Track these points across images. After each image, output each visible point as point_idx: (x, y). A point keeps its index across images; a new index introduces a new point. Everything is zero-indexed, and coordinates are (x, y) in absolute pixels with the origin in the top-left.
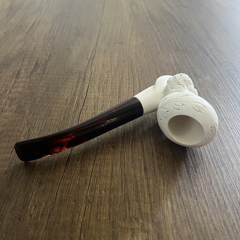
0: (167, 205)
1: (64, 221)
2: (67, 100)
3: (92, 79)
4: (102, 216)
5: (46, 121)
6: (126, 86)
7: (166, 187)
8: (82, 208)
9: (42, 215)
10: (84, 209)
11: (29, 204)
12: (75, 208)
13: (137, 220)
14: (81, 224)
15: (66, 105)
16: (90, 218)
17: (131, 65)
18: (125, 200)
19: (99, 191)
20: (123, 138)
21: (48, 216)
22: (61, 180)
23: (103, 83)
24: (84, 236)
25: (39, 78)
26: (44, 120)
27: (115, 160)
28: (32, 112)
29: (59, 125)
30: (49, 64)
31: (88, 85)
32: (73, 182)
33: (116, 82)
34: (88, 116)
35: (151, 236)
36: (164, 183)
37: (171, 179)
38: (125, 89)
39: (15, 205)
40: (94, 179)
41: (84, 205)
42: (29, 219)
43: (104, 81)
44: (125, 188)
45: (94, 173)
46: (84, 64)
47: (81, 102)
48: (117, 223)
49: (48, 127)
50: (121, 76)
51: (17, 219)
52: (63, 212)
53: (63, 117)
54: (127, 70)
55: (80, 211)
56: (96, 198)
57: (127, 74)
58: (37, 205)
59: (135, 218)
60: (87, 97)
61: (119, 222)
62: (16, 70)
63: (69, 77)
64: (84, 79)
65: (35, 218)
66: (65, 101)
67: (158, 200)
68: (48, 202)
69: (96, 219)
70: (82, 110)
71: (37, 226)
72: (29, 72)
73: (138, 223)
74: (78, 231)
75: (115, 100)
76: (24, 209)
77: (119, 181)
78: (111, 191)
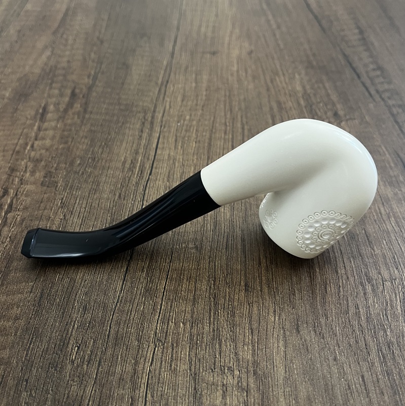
0: (278, 347)
1: (122, 371)
2: (124, 162)
3: (166, 123)
4: (178, 365)
5: (91, 201)
6: (221, 137)
7: (277, 318)
8: (149, 350)
9: (89, 362)
10: (152, 353)
11: (68, 344)
12: (138, 351)
13: (232, 370)
14: (147, 377)
15: (122, 171)
16: (160, 368)
17: (229, 96)
18: (213, 339)
19: (175, 324)
20: (213, 231)
21: (97, 362)
22: (116, 305)
23: (183, 131)
24: (153, 397)
25: (79, 122)
26: (88, 200)
27: (200, 270)
28: (69, 185)
29: (113, 208)
30: (94, 94)
31: (158, 135)
32: (135, 307)
33: (204, 129)
34: (158, 191)
35: (252, 397)
36: (275, 311)
37: (286, 305)
38: (219, 143)
39: (48, 345)
40: (167, 303)
41: (152, 345)
42: (69, 367)
43: (184, 128)
44: (214, 318)
45: (166, 292)
46: (151, 94)
47: (148, 166)
48: (200, 375)
49: (95, 211)
50: (212, 119)
51: (52, 368)
52: (121, 358)
53: (118, 194)
54: (222, 106)
55: (146, 355)
56: (170, 335)
57: (223, 114)
58: (82, 345)
59: (229, 368)
60: (156, 157)
61: (204, 373)
62: (40, 106)
63: (128, 120)
64: (152, 123)
65: (78, 366)
66: (121, 164)
67: (265, 340)
68: (98, 340)
69: (170, 369)
70: (149, 182)
71: (82, 380)
72: (62, 109)
73: (233, 376)
74: (143, 388)
75: (202, 162)
76: (61, 351)
77: (205, 307)
78: (192, 323)
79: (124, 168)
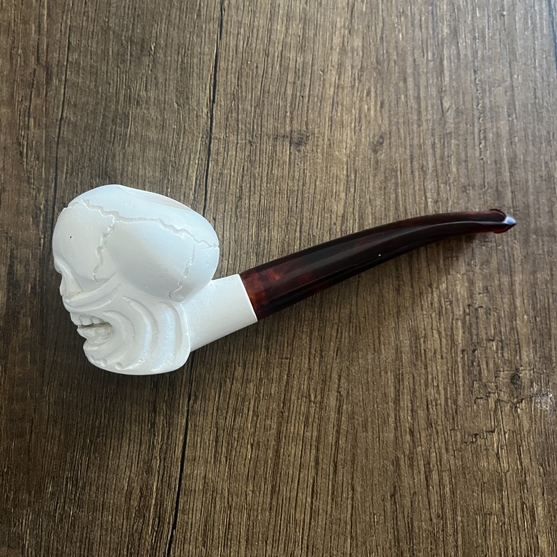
79: (129, 509)
